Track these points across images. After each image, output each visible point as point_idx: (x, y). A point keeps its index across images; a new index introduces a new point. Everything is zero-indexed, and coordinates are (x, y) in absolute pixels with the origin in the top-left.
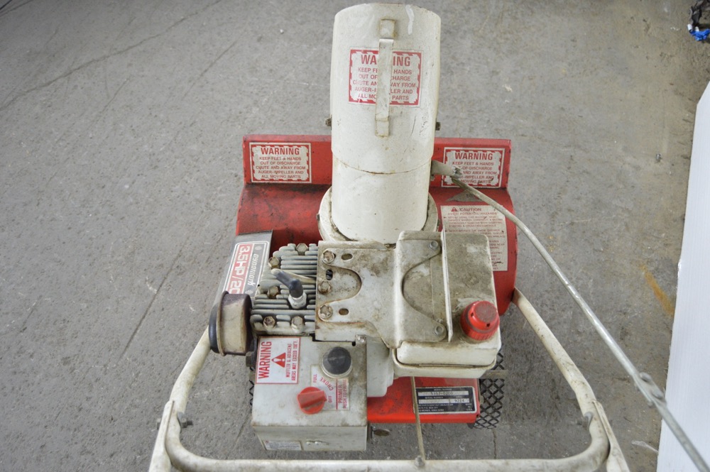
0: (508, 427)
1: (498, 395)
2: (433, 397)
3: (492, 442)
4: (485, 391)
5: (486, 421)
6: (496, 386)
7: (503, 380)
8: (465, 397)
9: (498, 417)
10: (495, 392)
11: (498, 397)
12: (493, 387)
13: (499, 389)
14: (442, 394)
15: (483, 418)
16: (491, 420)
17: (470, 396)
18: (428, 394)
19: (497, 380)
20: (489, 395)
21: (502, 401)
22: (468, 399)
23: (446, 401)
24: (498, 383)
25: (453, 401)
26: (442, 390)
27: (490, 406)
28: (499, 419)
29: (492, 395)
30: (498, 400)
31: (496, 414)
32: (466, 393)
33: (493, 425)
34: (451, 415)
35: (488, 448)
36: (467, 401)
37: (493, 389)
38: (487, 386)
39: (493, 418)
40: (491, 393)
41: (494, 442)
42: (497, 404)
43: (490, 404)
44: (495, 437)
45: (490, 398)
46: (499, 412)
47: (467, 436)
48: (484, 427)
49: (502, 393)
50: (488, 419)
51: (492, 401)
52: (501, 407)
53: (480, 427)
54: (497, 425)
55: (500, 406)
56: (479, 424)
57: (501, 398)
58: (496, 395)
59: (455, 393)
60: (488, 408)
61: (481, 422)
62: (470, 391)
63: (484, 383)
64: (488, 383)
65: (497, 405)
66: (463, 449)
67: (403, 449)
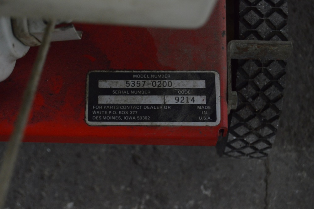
0: (294, 155)
1: (272, 92)
2: (129, 92)
3: (262, 181)
4: (245, 85)
5: (246, 143)
6: (268, 74)
7: (283, 63)
8: (198, 92)
9: (270, 136)
10: (266, 87)
11: (272, 98)
12: (262, 76)
13: (274, 81)
14: (149, 84)
15: (240, 138)
16: (256, 142)
17: (209, 91)
18: (121, 84)
19: (272, 61)
20: (254, 92)
21: (280, 105)
22: (204, 97)
23: (156, 100)
24: (274, 69)
25: (171, 100)
26: (149, 77)
27: (255, 114)
28: (272, 140)
29: (260, 92)
30: (270, 104)
31: (266, 131)
32: (201, 84)
33: (261, 151)
34: (166, 127)
35: (254, 191)
36: (200, 100)
37: (262, 81)
38: (250, 74)
39: (261, 139)
40: (257, 88)
41: (266, 181)
42: (269, 110)
43: (254, 110)
44: (268, 172)
45: (254, 98)
46: (272, 128)
47: (217, 169)
48: (243, 154)
49: (281, 88)
50: (251, 139)
51: (259, 104)
52: (276, 118)
53: (236, 154)
54: (268, 151)
55: (275, 114)
56: (233, 149)
57: (278, 99)
58: (267, 93)
59: (176, 84)
60: (251, 118)
61: (238, 145)
62: (210, 80)
63: (245, 67)
64: (252, 68)
65: (269, 113)
66: (208, 193)
67: (97, 189)
